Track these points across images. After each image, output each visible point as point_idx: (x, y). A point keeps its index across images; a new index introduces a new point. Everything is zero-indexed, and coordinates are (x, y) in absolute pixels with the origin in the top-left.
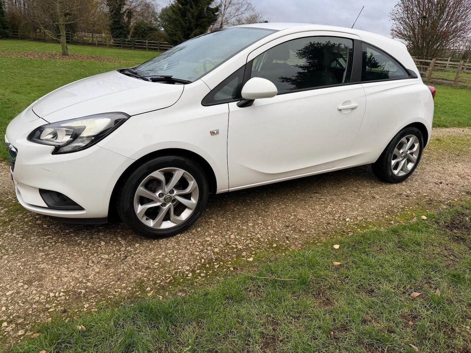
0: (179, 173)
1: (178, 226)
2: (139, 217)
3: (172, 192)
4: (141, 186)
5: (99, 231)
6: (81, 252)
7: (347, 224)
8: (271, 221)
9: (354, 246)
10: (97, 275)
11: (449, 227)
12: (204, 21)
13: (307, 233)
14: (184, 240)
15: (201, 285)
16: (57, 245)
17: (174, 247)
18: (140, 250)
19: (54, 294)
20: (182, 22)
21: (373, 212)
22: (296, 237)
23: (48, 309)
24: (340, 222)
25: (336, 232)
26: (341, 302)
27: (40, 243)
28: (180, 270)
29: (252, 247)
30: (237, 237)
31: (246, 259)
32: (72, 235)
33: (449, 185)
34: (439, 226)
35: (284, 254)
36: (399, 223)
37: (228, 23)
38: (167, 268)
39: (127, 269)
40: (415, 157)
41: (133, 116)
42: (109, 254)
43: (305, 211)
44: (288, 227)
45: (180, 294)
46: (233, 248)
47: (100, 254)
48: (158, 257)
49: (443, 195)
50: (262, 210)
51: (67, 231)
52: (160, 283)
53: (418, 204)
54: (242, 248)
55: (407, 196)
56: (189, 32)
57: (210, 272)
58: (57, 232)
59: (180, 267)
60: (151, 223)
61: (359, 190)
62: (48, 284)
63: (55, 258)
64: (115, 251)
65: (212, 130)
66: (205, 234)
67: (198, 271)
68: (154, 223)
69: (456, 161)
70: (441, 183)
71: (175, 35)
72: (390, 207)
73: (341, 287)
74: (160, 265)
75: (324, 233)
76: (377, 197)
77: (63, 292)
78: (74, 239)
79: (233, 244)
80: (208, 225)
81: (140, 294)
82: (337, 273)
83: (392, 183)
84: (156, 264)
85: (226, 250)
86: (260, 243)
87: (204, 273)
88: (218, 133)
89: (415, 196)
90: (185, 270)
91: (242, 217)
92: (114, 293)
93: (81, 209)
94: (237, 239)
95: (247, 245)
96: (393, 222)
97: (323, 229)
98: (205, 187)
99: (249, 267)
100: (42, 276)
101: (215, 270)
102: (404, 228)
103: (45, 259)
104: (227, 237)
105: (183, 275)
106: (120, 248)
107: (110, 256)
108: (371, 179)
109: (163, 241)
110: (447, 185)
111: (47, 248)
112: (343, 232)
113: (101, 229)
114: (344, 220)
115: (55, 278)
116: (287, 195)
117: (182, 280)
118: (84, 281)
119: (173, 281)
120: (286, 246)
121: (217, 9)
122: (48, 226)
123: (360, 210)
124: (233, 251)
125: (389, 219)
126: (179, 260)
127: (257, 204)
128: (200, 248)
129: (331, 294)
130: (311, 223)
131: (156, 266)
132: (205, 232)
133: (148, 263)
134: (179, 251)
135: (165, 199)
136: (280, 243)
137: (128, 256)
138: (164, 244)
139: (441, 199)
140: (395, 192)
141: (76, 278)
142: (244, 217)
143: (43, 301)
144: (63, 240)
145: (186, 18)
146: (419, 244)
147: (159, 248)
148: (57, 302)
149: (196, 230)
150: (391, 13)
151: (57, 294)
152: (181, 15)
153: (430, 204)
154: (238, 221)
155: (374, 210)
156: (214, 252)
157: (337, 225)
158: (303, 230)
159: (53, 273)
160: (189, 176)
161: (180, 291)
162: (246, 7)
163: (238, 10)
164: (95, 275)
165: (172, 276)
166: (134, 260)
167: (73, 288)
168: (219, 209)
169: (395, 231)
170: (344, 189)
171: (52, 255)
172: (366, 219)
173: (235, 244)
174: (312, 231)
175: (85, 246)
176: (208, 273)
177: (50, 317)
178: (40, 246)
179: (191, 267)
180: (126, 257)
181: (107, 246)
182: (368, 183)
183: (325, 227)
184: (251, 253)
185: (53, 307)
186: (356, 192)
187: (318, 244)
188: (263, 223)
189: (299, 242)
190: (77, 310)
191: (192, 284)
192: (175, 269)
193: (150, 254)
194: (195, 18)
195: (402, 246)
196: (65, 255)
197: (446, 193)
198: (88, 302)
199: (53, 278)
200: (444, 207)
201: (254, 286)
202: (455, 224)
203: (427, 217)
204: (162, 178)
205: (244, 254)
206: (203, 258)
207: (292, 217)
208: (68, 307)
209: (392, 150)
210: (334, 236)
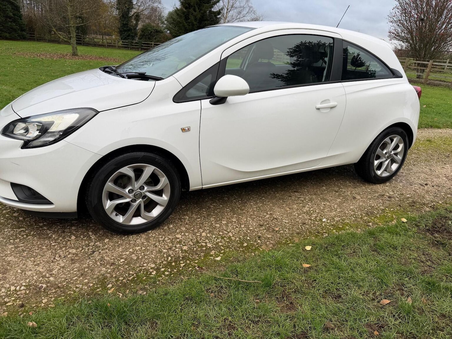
0: (149, 170)
1: (148, 222)
2: (108, 213)
3: (142, 188)
4: (110, 182)
5: (72, 225)
6: (50, 246)
7: (323, 224)
8: (245, 219)
9: (327, 247)
10: (62, 269)
11: (430, 230)
12: (207, 23)
13: (281, 233)
14: (154, 237)
15: (163, 284)
16: (28, 238)
17: (143, 243)
18: (108, 246)
19: (15, 288)
20: (186, 24)
21: (352, 213)
22: (268, 236)
23: (6, 303)
24: (316, 223)
25: (310, 232)
26: (304, 308)
27: (12, 235)
28: (145, 267)
29: (222, 246)
30: (208, 235)
31: (214, 258)
32: (45, 228)
33: (435, 187)
34: (420, 229)
35: (253, 254)
36: (378, 225)
38: (132, 265)
39: (92, 265)
40: (400, 157)
41: (101, 111)
42: (77, 248)
43: (282, 210)
44: (261, 226)
45: (141, 292)
46: (202, 246)
47: (68, 248)
48: (125, 253)
49: (427, 197)
50: (239, 208)
51: (41, 224)
52: (123, 280)
53: (400, 206)
54: (212, 247)
55: (390, 197)
57: (175, 271)
58: (32, 225)
59: (145, 265)
60: (120, 219)
61: (341, 189)
62: (11, 277)
63: (24, 251)
64: (84, 245)
65: (183, 127)
66: (176, 231)
67: (162, 269)
68: (124, 219)
69: (445, 163)
70: (426, 185)
72: (370, 208)
73: (306, 291)
74: (126, 262)
75: (298, 233)
76: (358, 197)
77: (24, 286)
78: (46, 233)
79: (203, 242)
80: (181, 221)
81: (100, 291)
82: (304, 276)
83: (375, 183)
84: (122, 260)
85: (195, 249)
86: (231, 242)
87: (168, 271)
88: (190, 130)
89: (398, 198)
90: (150, 268)
91: (217, 214)
92: (75, 289)
93: (50, 203)
94: (208, 237)
95: (217, 243)
96: (371, 224)
97: (298, 229)
98: (177, 184)
99: (215, 266)
100: (7, 269)
101: (181, 269)
102: (382, 230)
103: (13, 251)
104: (198, 234)
105: (147, 273)
106: (89, 243)
107: (78, 250)
108: (354, 179)
109: (133, 237)
110: (433, 187)
111: (18, 240)
112: (318, 233)
113: (74, 223)
114: (321, 220)
115: (19, 271)
116: (266, 193)
117: (145, 278)
118: (47, 275)
119: (136, 279)
120: (257, 246)
121: (219, 13)
122: (23, 219)
123: (338, 210)
124: (201, 250)
125: (367, 221)
126: (146, 257)
127: (235, 202)
128: (169, 245)
129: (295, 298)
130: (286, 222)
131: (121, 262)
132: (177, 229)
133: (114, 259)
134: (147, 248)
135: (134, 196)
136: (251, 242)
137: (96, 251)
138: (134, 240)
139: (425, 201)
140: (378, 192)
141: (40, 272)
142: (218, 215)
143: (2, 294)
144: (35, 233)
145: (189, 21)
146: (395, 248)
147: (127, 244)
148: (16, 296)
149: (168, 227)
150: (388, 16)
151: (18, 288)
152: (184, 18)
153: (413, 206)
154: (212, 219)
155: (353, 211)
156: (182, 250)
157: (312, 225)
158: (277, 229)
159: (18, 266)
160: (159, 172)
161: (141, 289)
162: (248, 10)
163: (240, 13)
164: (59, 269)
165: (136, 273)
166: (101, 256)
167: (35, 282)
168: (195, 205)
169: (371, 234)
170: (325, 188)
171: (21, 248)
172: (343, 220)
173: (205, 243)
174: (286, 231)
175: (56, 240)
176: (173, 272)
177: (7, 311)
178: (11, 238)
179: (156, 265)
180: (94, 252)
181: (77, 241)
182: (350, 183)
183: (300, 227)
184: (220, 252)
185: (12, 301)
186: (337, 192)
187: (290, 245)
188: (237, 222)
189: (271, 242)
190: (34, 305)
191: (155, 282)
192: (140, 266)
193: (117, 250)
194: (198, 21)
195: (376, 249)
196: (34, 248)
197: (431, 196)
198: (48, 297)
199: (17, 271)
200: (428, 209)
201: (216, 287)
202: (436, 228)
203: (407, 219)
204: (131, 174)
205: (213, 252)
206: (170, 256)
207: (268, 216)
208: (27, 301)
209: (374, 149)
210: (308, 237)
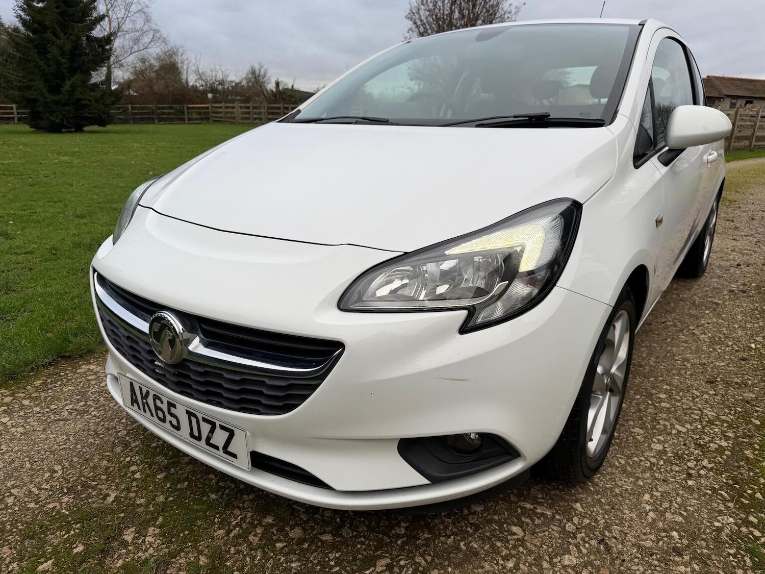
12: (86, 60)
18: (600, 516)
20: (41, 63)
28: (726, 529)
29: (738, 437)
30: (688, 427)
33: (750, 266)
37: (122, 66)
42: (566, 550)
44: (712, 382)
48: (650, 518)
54: (730, 445)
55: (743, 292)
56: (58, 82)
59: (717, 524)
60: (592, 448)
64: (563, 538)
65: (655, 216)
66: (637, 439)
67: (751, 518)
68: (596, 445)
71: (29, 88)
74: (683, 534)
78: (446, 546)
79: (707, 443)
84: (673, 534)
85: (719, 459)
88: (662, 222)
89: (751, 290)
90: (735, 527)
94: (692, 430)
95: (725, 436)
104: (674, 431)
105: (748, 538)
106: (563, 527)
107: (575, 553)
109: (601, 481)
110: (748, 266)
114: (749, 347)
119: (757, 559)
121: (108, 40)
122: (334, 536)
126: (690, 508)
130: (725, 366)
133: (658, 539)
134: (659, 490)
136: (755, 414)
137: (604, 539)
140: (720, 288)
144: (428, 558)
145: (49, 56)
147: (620, 499)
152: (36, 51)
156: (709, 469)
157: (755, 359)
158: (738, 380)
162: (151, 36)
163: (136, 41)
165: (738, 549)
166: (629, 544)
173: (710, 442)
175: (496, 553)
179: (730, 516)
180: (603, 542)
181: (535, 533)
183: (752, 367)
188: (674, 388)
192: (717, 531)
193: (626, 517)
194: (68, 57)
205: (750, 454)
206: (713, 488)
